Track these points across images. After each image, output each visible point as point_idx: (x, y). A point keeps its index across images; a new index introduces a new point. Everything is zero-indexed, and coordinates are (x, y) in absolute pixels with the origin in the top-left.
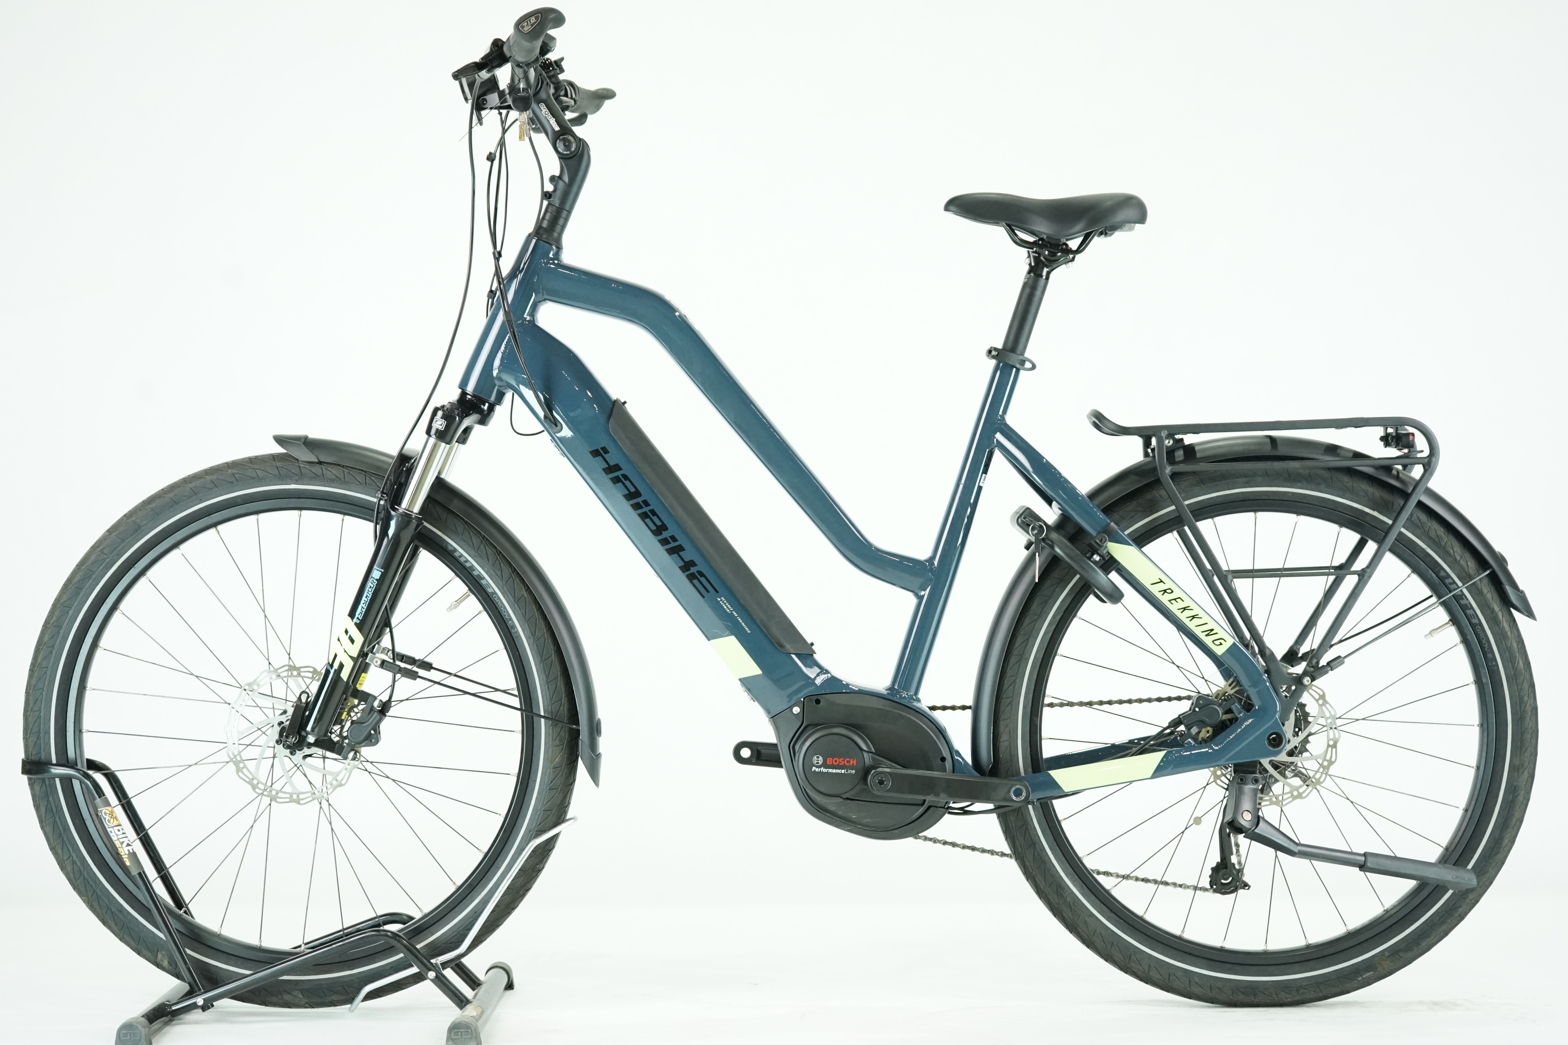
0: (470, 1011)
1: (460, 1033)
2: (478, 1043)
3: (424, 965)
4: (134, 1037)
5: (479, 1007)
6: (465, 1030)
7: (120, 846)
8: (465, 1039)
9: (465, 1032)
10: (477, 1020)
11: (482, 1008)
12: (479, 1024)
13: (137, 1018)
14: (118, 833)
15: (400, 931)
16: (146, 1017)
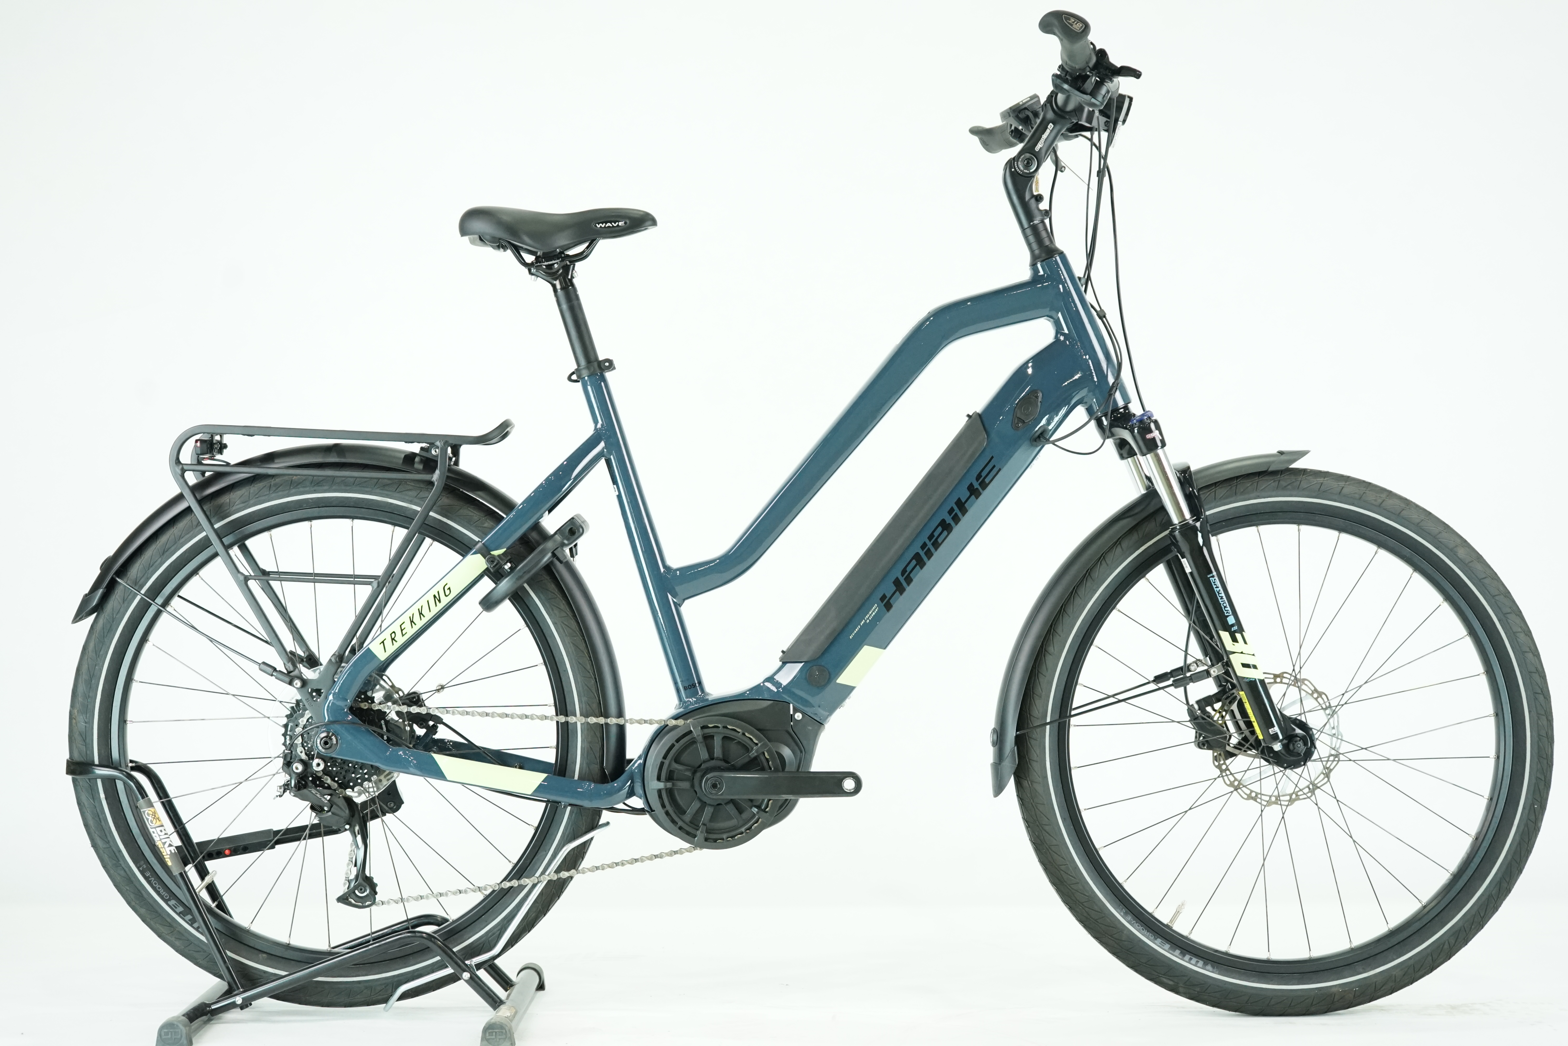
0: (504, 1012)
1: (494, 1033)
2: (512, 1044)
3: (459, 966)
4: (175, 1035)
5: (512, 1008)
6: (501, 1031)
7: (162, 847)
8: (499, 1039)
9: (499, 1032)
10: (511, 1021)
11: (515, 1009)
12: (513, 1024)
13: (178, 1017)
14: (160, 833)
15: (435, 932)
16: (186, 1016)
